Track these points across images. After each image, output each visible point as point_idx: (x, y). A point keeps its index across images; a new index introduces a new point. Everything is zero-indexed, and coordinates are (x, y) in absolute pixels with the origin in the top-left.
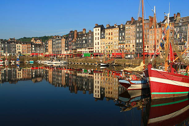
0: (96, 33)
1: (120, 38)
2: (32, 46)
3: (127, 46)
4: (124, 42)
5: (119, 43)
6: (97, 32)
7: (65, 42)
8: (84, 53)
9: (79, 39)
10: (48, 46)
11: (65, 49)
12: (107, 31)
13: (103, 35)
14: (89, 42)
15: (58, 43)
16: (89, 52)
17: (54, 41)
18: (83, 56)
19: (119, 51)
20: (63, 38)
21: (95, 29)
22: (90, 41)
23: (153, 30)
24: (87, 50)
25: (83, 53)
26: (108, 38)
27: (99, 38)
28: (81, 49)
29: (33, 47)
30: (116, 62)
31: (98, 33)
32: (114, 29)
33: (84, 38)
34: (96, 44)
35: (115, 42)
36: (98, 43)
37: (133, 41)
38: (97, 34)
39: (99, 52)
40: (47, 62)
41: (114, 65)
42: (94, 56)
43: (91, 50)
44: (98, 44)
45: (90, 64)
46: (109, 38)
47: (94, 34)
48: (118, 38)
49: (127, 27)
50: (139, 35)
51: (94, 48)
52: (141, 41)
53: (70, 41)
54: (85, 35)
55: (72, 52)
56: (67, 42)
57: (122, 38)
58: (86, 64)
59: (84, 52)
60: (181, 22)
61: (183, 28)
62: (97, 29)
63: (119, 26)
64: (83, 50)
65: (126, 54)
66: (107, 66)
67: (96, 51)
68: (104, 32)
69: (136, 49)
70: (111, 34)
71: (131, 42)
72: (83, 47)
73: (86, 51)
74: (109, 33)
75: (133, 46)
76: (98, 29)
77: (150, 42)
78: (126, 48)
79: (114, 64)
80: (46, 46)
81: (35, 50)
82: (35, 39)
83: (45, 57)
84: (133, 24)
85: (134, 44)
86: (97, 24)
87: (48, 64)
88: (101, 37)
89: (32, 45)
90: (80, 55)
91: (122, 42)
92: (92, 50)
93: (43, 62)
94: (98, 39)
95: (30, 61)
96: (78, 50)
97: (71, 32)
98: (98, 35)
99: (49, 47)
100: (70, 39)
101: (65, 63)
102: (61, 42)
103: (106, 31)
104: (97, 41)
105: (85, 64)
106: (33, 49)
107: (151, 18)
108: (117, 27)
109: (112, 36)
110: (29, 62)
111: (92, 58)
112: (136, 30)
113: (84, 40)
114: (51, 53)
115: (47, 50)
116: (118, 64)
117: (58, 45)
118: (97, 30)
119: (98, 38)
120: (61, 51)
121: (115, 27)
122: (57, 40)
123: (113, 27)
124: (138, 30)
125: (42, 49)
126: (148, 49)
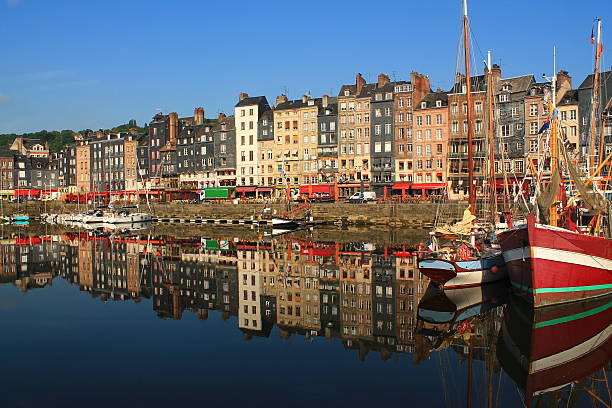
0: (243, 124)
1: (324, 138)
2: (16, 166)
3: (344, 163)
4: (336, 150)
5: (321, 155)
6: (246, 118)
7: (139, 151)
8: (205, 186)
9: (185, 142)
10: (74, 167)
11: (138, 174)
12: (280, 117)
13: (268, 128)
14: (219, 150)
15: (113, 156)
16: (222, 183)
17: (98, 150)
18: (202, 197)
19: (321, 178)
20: (130, 138)
21: (238, 110)
22: (223, 148)
23: (423, 114)
24: (215, 178)
25: (200, 186)
26: (283, 140)
27: (255, 139)
28: (192, 176)
29: (22, 170)
30: (316, 214)
31: (251, 123)
32: (301, 111)
33: (203, 138)
34: (243, 159)
35: (307, 151)
36: (251, 153)
37: (363, 148)
38: (247, 126)
39: (255, 183)
40: (82, 220)
41: (313, 224)
42: (238, 195)
43: (226, 177)
44: (251, 159)
45: (230, 222)
46: (288, 139)
47: (238, 125)
48: (314, 139)
49: (343, 106)
50: (383, 129)
51: (238, 172)
52: (388, 148)
53: (155, 149)
54: (207, 130)
55: (162, 185)
56: (146, 149)
57: (330, 139)
58: (217, 222)
59: (202, 183)
60: (506, 93)
61: (513, 110)
62: (247, 109)
63: (318, 102)
64: (200, 177)
65: (343, 188)
66: (292, 226)
67: (243, 180)
68: (271, 120)
69: (372, 171)
70: (291, 125)
71: (359, 152)
72: (200, 169)
73: (210, 180)
74: (287, 123)
75: (365, 162)
76: (251, 111)
77: (418, 150)
78: (342, 170)
79: (311, 219)
80: (69, 166)
81: (28, 178)
82: (24, 142)
83: (67, 201)
84: (363, 94)
85: (368, 157)
86: (245, 95)
87: (86, 226)
88: (259, 134)
89: (16, 161)
90: (190, 193)
91: (328, 150)
92: (232, 177)
93: (63, 219)
94: (251, 143)
95: (18, 217)
96: (183, 178)
97: (158, 118)
98: (251, 127)
99: (79, 166)
100: (155, 142)
101: (144, 221)
102: (122, 150)
103: (275, 115)
104: (247, 148)
105: (213, 222)
106: (22, 174)
107: (417, 77)
108: (311, 103)
109: (296, 132)
110: (14, 220)
111: (236, 202)
112: (374, 113)
113: (203, 144)
114: (88, 189)
115: (70, 179)
116: (322, 219)
117: (111, 160)
118: (247, 112)
119: (251, 137)
120: (123, 182)
121: (306, 105)
122: (108, 145)
123: (298, 105)
124: (378, 113)
125: (53, 176)
126: (410, 172)
